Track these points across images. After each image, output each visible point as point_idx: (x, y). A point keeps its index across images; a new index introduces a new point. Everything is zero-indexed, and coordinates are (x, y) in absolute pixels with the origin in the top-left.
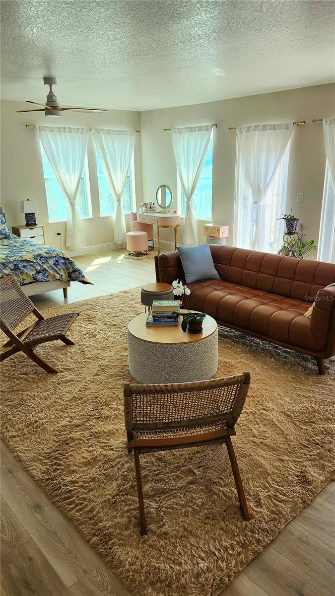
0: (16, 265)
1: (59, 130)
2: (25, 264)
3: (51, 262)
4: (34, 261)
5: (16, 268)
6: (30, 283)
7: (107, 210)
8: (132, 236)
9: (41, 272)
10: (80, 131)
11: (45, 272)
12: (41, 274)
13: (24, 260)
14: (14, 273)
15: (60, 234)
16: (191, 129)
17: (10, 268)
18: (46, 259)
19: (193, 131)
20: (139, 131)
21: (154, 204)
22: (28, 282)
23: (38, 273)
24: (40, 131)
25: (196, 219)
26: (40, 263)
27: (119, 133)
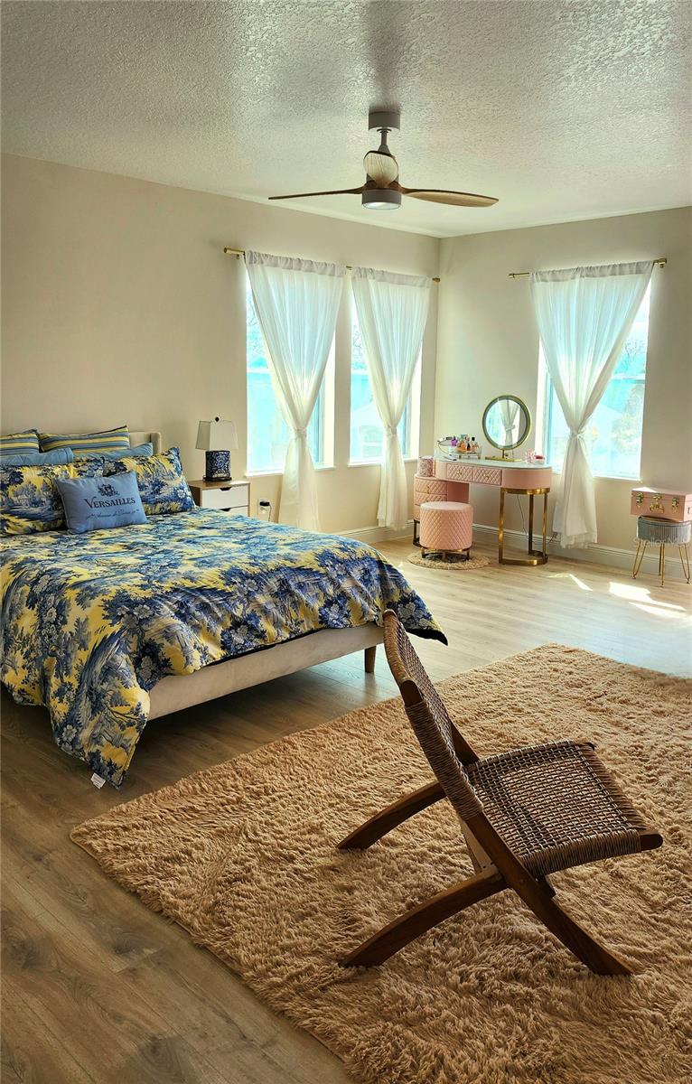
0: (283, 583)
1: (287, 265)
2: (301, 578)
3: (356, 573)
4: (322, 570)
5: (284, 591)
6: (312, 632)
7: (369, 450)
8: (441, 511)
9: (336, 602)
10: (329, 269)
11: (345, 603)
12: (335, 608)
13: (299, 569)
14: (279, 604)
15: (267, 504)
16: (590, 272)
17: (270, 590)
18: (346, 565)
19: (594, 276)
20: (437, 280)
21: (473, 439)
22: (307, 629)
23: (329, 604)
24: (251, 263)
25: (594, 476)
26: (334, 576)
27: (401, 281)
